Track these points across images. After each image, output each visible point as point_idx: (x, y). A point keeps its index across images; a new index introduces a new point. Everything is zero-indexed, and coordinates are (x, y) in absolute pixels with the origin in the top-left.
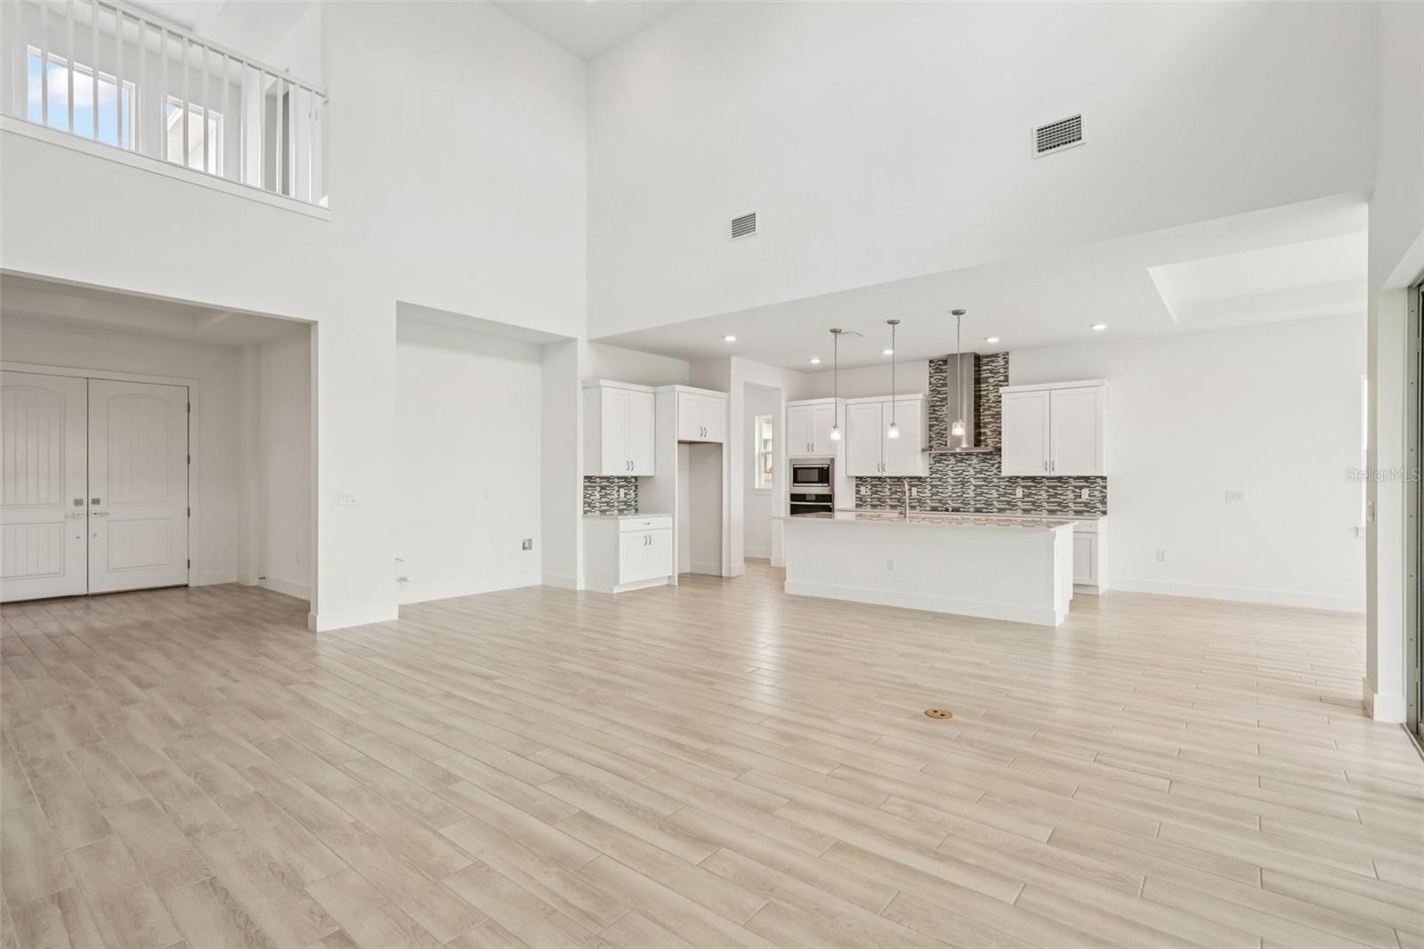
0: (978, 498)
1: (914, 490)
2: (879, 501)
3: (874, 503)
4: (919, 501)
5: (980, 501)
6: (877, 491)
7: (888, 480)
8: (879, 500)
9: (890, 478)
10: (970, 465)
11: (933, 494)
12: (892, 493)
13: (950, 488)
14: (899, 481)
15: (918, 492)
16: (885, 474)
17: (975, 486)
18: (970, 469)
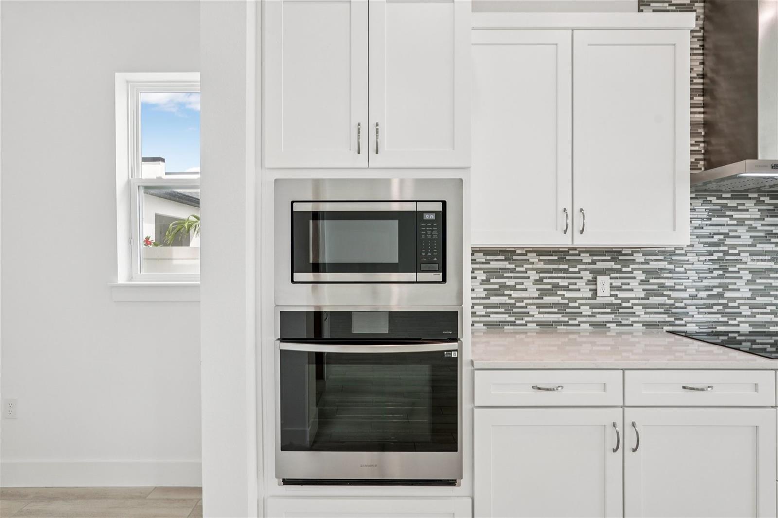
0: (760, 300)
1: (604, 282)
2: (508, 312)
3: (494, 318)
4: (615, 309)
5: (764, 306)
6: (503, 286)
7: (532, 257)
8: (509, 309)
9: (540, 252)
10: (741, 222)
11: (649, 293)
12: (543, 293)
13: (692, 275)
14: (561, 260)
15: (612, 287)
16: (581, 241)
17: (751, 271)
18: (742, 230)
